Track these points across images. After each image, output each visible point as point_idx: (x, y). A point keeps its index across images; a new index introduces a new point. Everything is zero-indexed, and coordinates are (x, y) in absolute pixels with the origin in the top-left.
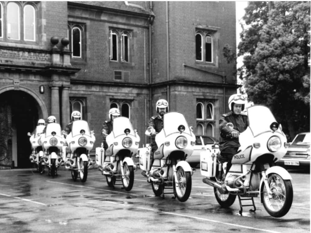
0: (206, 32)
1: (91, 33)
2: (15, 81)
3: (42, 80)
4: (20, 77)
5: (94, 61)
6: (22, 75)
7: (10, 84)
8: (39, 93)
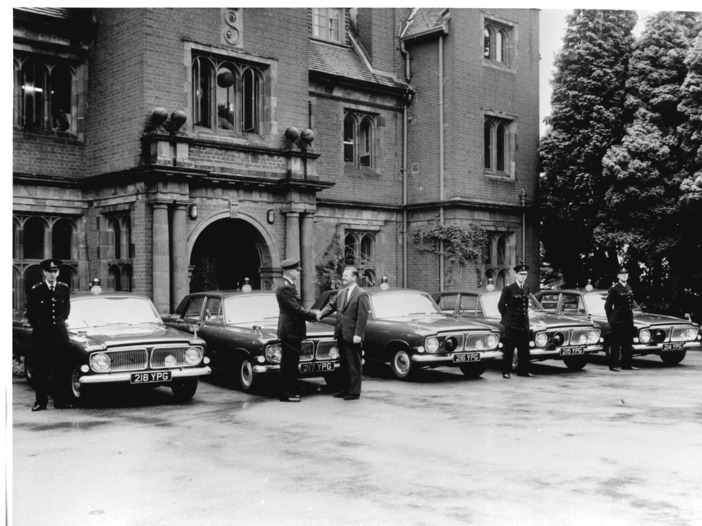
0: (498, 122)
1: (317, 118)
2: (232, 203)
3: (271, 200)
4: (238, 196)
5: (322, 165)
6: (241, 192)
7: (224, 207)
8: (266, 222)
